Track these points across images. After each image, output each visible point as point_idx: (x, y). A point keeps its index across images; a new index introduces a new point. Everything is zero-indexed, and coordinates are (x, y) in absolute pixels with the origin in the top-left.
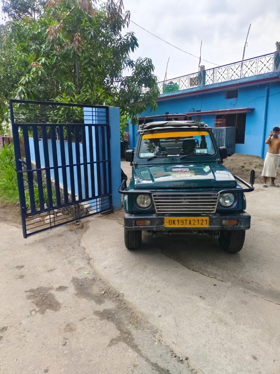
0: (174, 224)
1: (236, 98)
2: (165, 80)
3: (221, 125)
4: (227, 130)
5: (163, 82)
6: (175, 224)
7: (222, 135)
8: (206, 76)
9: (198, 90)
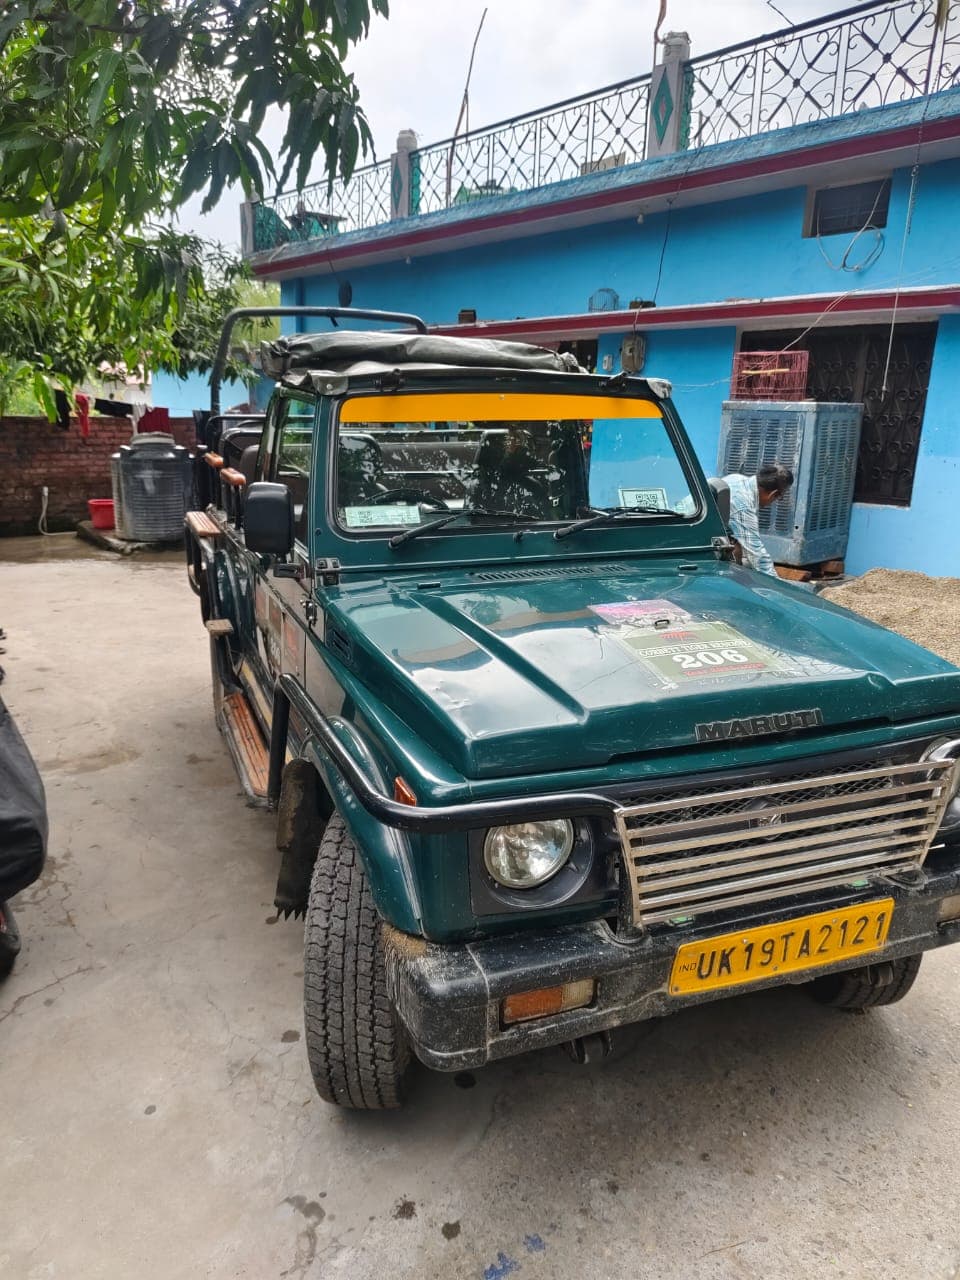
0: (724, 969)
1: (876, 232)
2: (462, 131)
3: (780, 388)
4: (823, 418)
5: (450, 144)
6: (729, 971)
7: (789, 449)
8: (699, 94)
9: (647, 178)
